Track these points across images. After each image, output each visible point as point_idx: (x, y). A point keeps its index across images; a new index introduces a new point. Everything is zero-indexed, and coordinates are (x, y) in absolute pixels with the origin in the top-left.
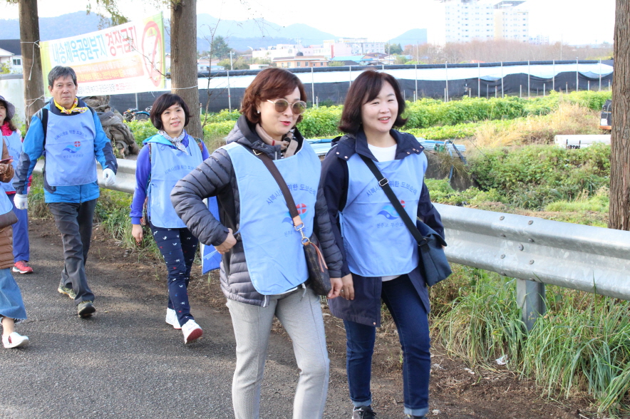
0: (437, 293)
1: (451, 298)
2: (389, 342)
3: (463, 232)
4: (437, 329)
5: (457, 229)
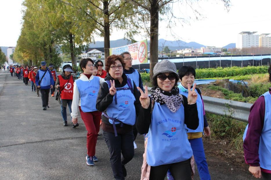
0: (234, 131)
1: (239, 132)
2: (218, 146)
3: (243, 111)
4: (234, 142)
5: (241, 110)
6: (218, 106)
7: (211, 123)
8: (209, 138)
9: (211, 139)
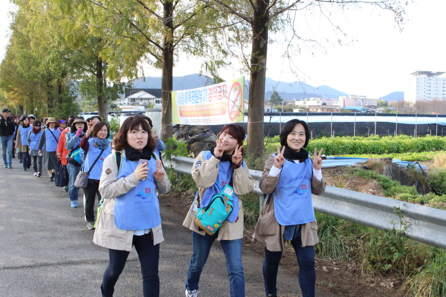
0: (410, 261)
1: (418, 265)
2: (377, 290)
3: (429, 224)
4: (409, 284)
5: (425, 221)
6: (380, 212)
7: (364, 244)
8: (359, 272)
9: (363, 274)
